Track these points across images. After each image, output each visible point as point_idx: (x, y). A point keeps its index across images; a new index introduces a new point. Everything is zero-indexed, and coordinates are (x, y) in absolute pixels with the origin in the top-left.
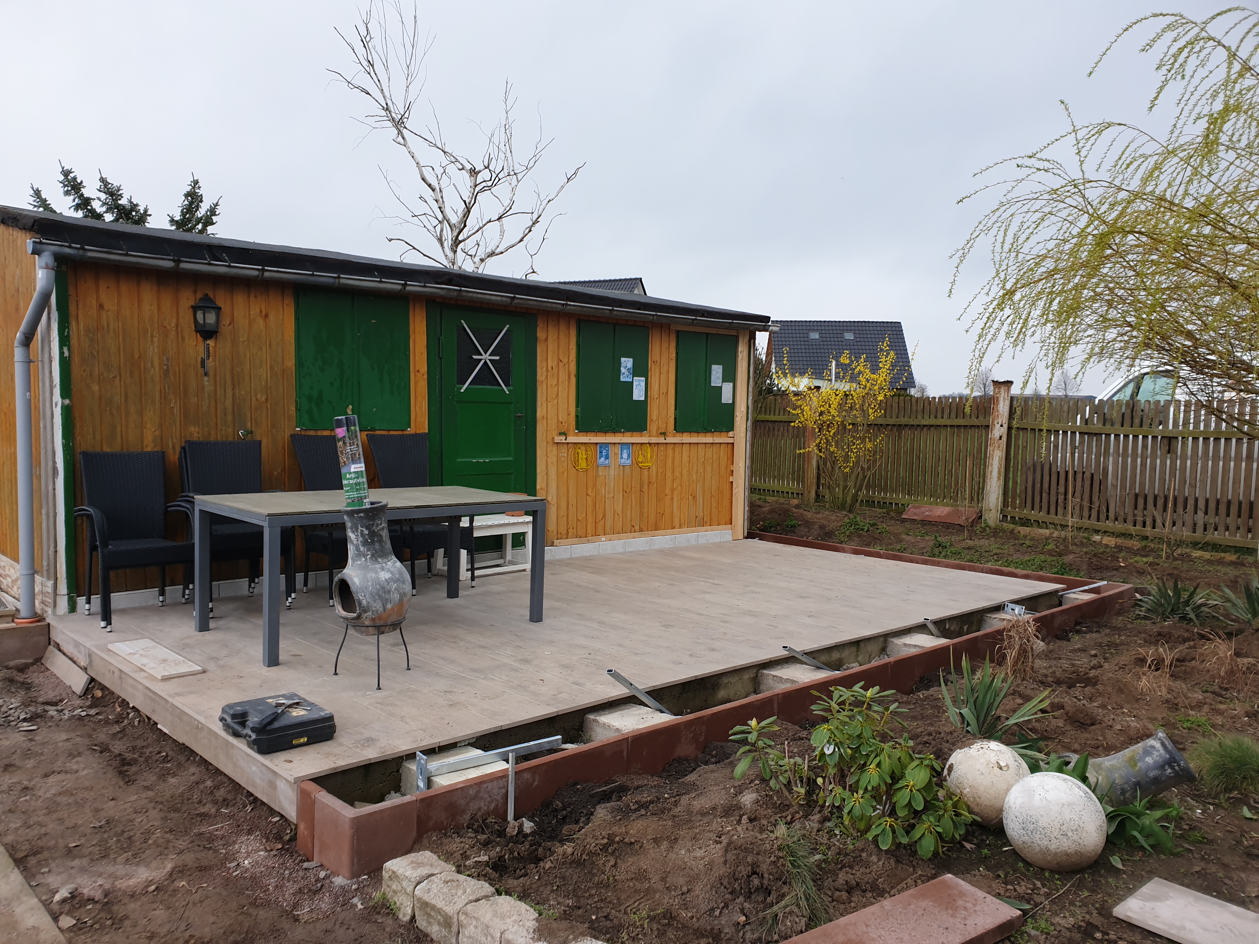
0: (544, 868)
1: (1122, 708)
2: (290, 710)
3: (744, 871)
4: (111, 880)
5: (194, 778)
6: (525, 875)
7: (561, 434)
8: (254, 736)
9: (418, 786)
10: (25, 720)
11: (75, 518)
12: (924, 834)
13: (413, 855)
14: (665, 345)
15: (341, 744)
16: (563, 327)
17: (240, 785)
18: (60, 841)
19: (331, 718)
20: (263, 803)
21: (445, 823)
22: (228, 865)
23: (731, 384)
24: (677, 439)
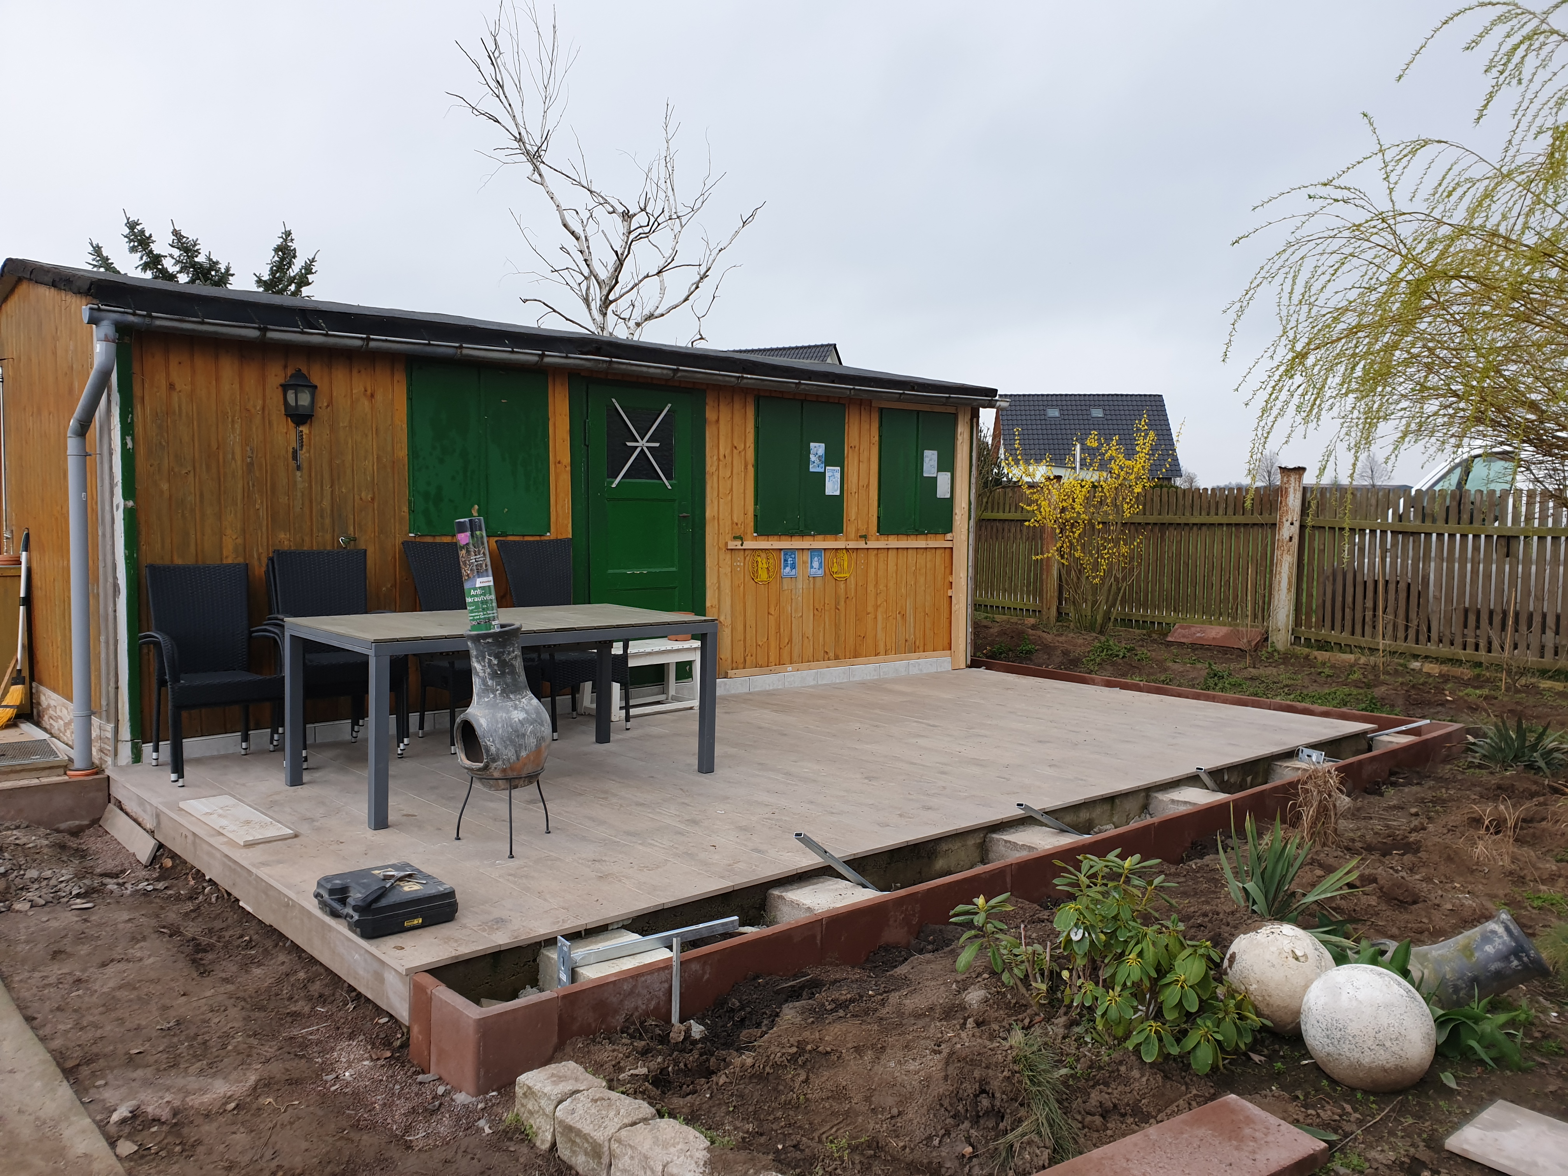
0: (717, 1084)
1: (1452, 881)
2: (401, 884)
3: (970, 1088)
4: (181, 1095)
5: (283, 969)
6: (694, 1092)
7: (735, 538)
8: (356, 917)
9: (560, 979)
10: (78, 896)
11: (141, 645)
12: (1199, 1043)
13: (553, 1066)
14: (865, 426)
15: (464, 927)
16: (737, 406)
17: (339, 977)
18: (120, 1046)
19: (451, 894)
20: (368, 1000)
21: (593, 1025)
22: (324, 1078)
23: (949, 474)
24: (881, 544)
